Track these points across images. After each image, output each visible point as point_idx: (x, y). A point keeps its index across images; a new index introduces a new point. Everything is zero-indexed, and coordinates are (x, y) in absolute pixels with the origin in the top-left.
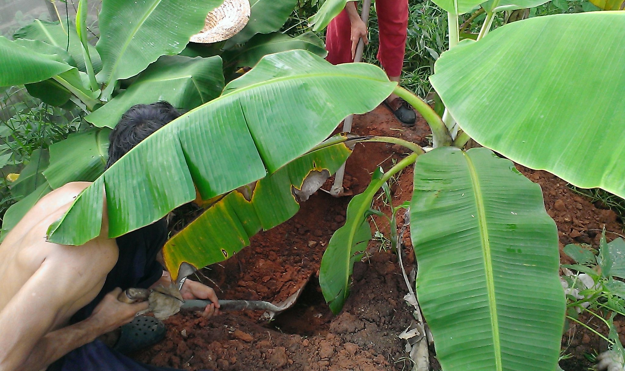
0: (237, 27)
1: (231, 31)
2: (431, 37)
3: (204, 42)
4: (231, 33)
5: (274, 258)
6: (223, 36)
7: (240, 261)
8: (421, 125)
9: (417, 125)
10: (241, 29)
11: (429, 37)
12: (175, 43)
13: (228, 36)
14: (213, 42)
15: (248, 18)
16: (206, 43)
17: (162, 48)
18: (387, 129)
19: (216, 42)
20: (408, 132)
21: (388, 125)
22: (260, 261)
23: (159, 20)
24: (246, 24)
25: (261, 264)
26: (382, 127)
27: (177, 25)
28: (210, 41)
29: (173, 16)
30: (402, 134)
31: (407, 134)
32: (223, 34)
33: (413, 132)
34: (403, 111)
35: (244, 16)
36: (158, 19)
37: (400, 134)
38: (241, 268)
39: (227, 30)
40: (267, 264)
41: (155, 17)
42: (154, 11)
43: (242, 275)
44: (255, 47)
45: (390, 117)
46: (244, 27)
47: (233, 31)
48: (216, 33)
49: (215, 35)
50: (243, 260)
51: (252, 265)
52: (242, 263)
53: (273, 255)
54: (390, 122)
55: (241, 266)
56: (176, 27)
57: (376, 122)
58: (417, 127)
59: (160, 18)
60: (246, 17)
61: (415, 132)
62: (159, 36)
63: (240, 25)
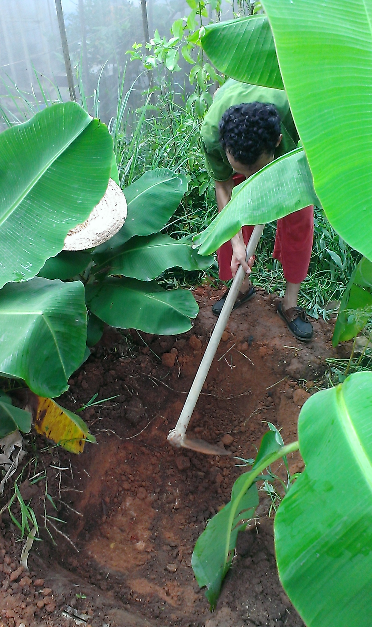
0: (110, 231)
1: (103, 236)
2: (332, 237)
3: (70, 250)
4: (103, 238)
5: (143, 496)
6: (93, 242)
7: (104, 500)
8: (320, 342)
9: (314, 341)
10: (115, 233)
11: (331, 238)
12: (28, 265)
13: (99, 242)
14: (81, 249)
15: (123, 220)
16: (72, 250)
17: (12, 269)
18: (280, 345)
19: (85, 249)
20: (304, 351)
21: (281, 340)
22: (127, 500)
23: (11, 234)
24: (121, 227)
25: (128, 504)
26: (274, 343)
27: (31, 241)
28: (78, 248)
29: (28, 229)
30: (297, 355)
31: (304, 353)
32: (93, 239)
33: (310, 351)
34: (298, 323)
35: (120, 217)
36: (9, 232)
37: (296, 354)
38: (104, 510)
39: (99, 235)
40: (134, 504)
41: (6, 229)
42: (5, 222)
43: (104, 518)
44: (131, 250)
45: (284, 330)
46: (118, 231)
47: (106, 236)
48: (86, 238)
49: (84, 241)
50: (107, 499)
51: (117, 505)
52: (105, 503)
53: (142, 492)
54: (284, 337)
55: (104, 506)
56: (31, 244)
57: (268, 336)
58: (315, 345)
59: (12, 231)
60: (121, 219)
61: (313, 351)
62: (10, 254)
63: (114, 229)
